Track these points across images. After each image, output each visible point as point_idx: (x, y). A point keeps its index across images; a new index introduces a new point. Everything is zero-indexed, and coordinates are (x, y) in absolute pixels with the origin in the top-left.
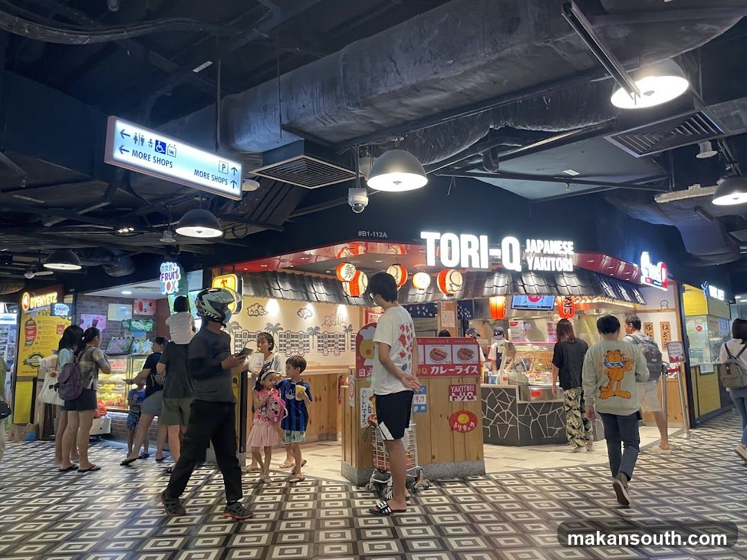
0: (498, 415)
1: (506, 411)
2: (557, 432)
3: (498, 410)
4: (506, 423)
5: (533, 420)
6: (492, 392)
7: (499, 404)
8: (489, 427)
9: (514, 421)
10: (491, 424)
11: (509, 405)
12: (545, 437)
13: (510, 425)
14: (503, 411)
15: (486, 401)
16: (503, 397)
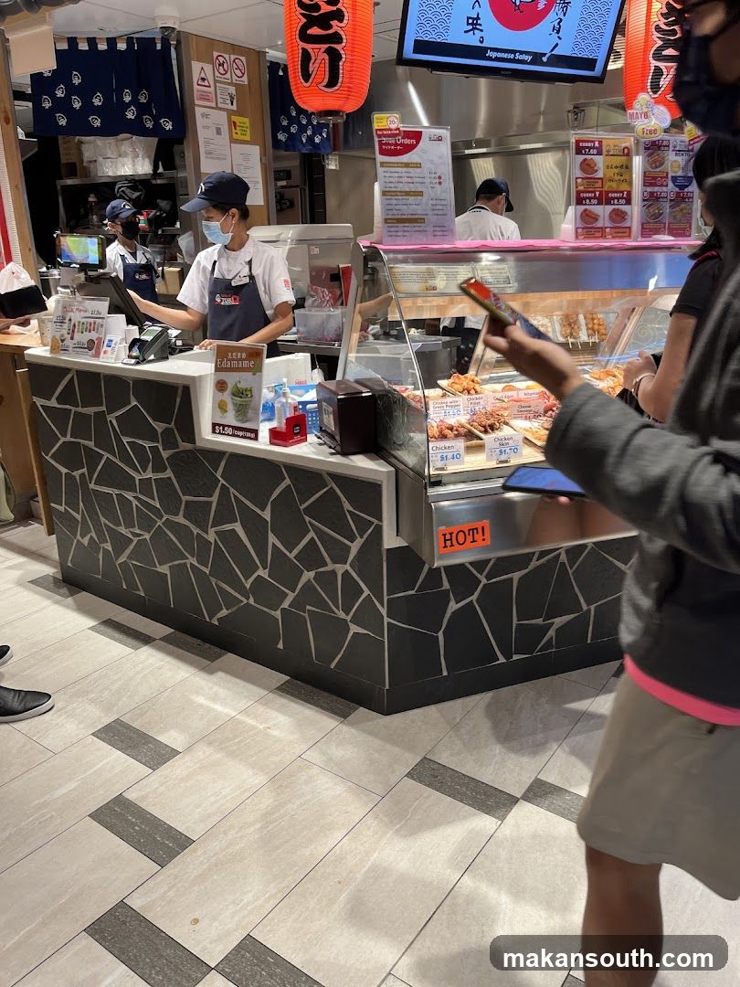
0: (308, 575)
1: (340, 569)
2: (551, 633)
3: (311, 558)
4: (342, 615)
5: (453, 606)
6: (287, 481)
7: (312, 534)
8: (278, 614)
9: (367, 616)
10: (286, 605)
11: (355, 547)
12: (502, 660)
13: (354, 629)
14: (330, 567)
15: (267, 515)
16: (328, 511)
